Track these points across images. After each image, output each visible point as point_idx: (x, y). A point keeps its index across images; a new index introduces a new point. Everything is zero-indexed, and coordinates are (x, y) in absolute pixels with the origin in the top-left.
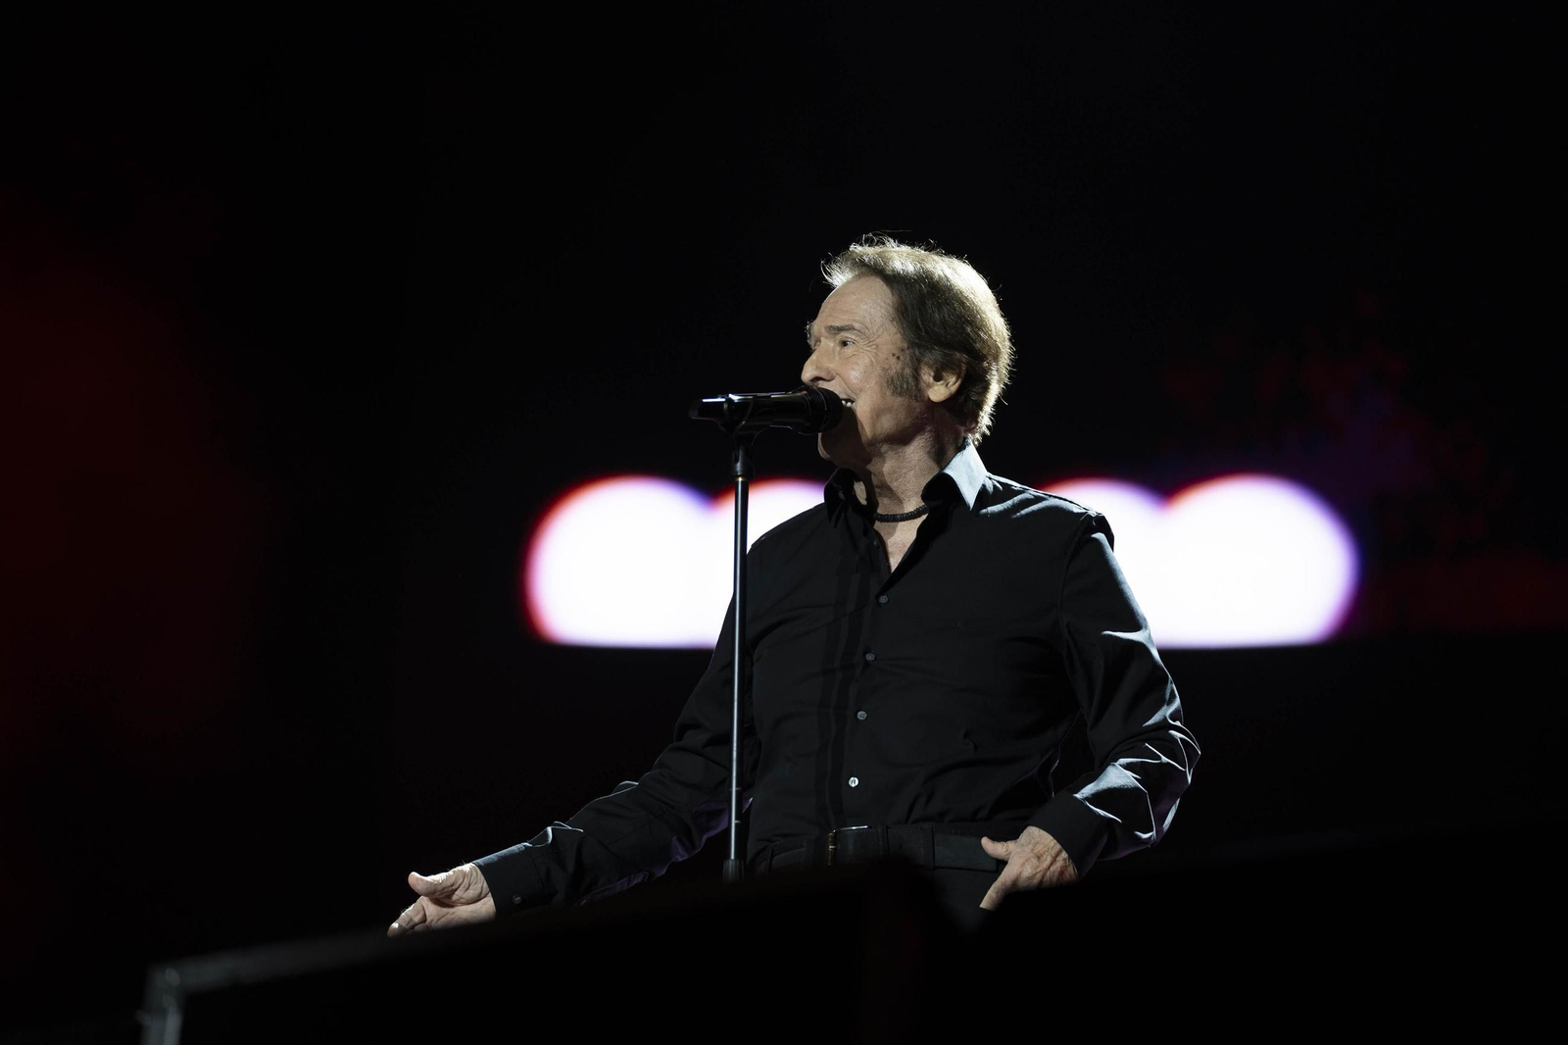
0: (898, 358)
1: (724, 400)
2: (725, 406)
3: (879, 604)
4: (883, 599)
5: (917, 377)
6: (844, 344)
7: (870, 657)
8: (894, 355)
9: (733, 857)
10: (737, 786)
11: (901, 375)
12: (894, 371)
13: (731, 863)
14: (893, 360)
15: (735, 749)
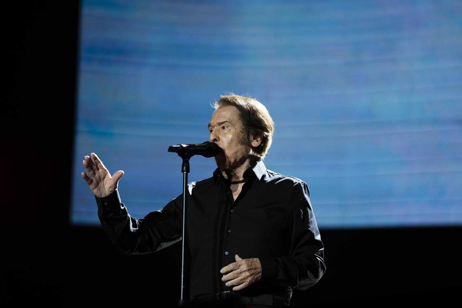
0: (242, 132)
1: (180, 146)
2: (180, 148)
3: (230, 212)
4: (232, 211)
5: (248, 138)
6: (224, 128)
7: (229, 231)
8: (241, 131)
9: (182, 299)
10: (183, 275)
11: (243, 138)
12: (241, 137)
13: (181, 301)
14: (241, 133)
15: (183, 262)
